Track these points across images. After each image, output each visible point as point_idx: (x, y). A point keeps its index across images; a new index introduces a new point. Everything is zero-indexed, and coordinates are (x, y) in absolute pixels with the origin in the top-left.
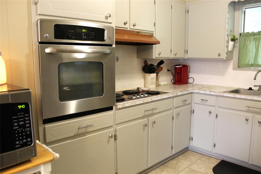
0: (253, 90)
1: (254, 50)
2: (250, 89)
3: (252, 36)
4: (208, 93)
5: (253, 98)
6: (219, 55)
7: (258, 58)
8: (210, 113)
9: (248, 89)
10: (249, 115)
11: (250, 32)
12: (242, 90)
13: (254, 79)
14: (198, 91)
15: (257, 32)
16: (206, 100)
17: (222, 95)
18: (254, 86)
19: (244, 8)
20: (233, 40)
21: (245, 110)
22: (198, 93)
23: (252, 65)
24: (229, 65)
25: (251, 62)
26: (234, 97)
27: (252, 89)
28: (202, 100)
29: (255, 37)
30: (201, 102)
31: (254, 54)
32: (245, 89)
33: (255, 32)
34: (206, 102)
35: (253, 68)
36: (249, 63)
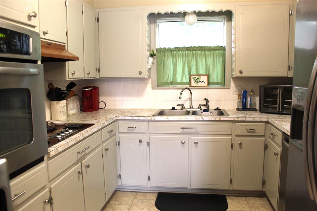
0: (176, 110)
1: (172, 67)
2: (174, 109)
3: (169, 52)
4: (136, 118)
5: (187, 118)
6: (140, 73)
7: (177, 76)
8: (140, 141)
9: (171, 110)
10: (185, 137)
11: (167, 48)
12: (166, 111)
13: (180, 98)
14: (123, 118)
15: (174, 48)
16: (134, 128)
17: (154, 119)
18: (177, 105)
19: (158, 21)
20: (152, 56)
21: (180, 132)
22: (123, 119)
23: (172, 83)
24: (147, 84)
25: (170, 80)
26: (167, 119)
27: (176, 108)
28: (128, 127)
29: (173, 53)
30: (128, 130)
31: (172, 71)
32: (168, 110)
33: (172, 48)
34: (134, 130)
35: (172, 87)
36: (168, 81)
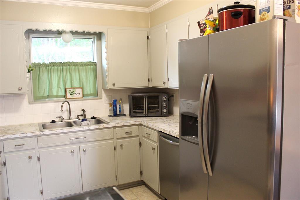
0: (56, 122)
1: (47, 82)
2: (53, 121)
3: (44, 67)
4: (25, 135)
6: (20, 89)
7: (53, 89)
8: (30, 158)
9: (51, 122)
10: (74, 147)
11: (41, 63)
12: (47, 124)
13: (61, 111)
14: (9, 136)
15: (48, 63)
16: (21, 145)
17: (43, 134)
18: (57, 118)
19: (31, 36)
20: (29, 71)
22: (9, 138)
23: (48, 97)
24: (23, 99)
25: (46, 94)
26: (55, 132)
27: (55, 121)
28: (16, 146)
29: (48, 68)
30: (15, 148)
31: (48, 85)
32: (48, 123)
33: (46, 63)
34: (22, 147)
35: (48, 100)
36: (44, 95)
